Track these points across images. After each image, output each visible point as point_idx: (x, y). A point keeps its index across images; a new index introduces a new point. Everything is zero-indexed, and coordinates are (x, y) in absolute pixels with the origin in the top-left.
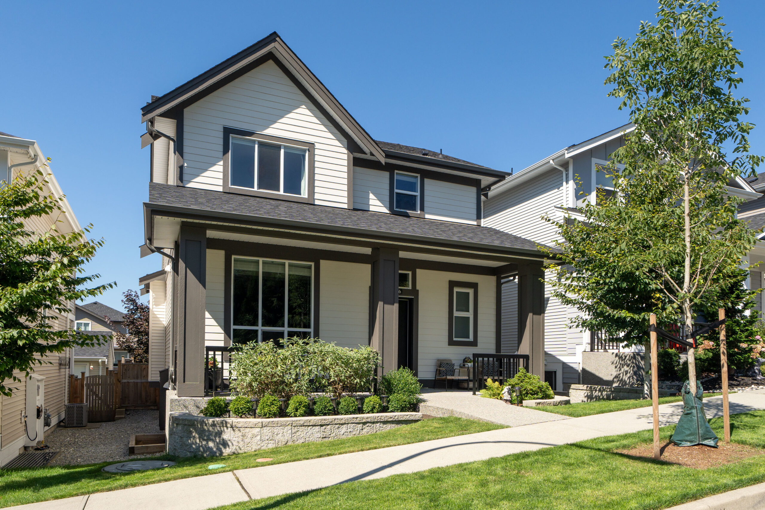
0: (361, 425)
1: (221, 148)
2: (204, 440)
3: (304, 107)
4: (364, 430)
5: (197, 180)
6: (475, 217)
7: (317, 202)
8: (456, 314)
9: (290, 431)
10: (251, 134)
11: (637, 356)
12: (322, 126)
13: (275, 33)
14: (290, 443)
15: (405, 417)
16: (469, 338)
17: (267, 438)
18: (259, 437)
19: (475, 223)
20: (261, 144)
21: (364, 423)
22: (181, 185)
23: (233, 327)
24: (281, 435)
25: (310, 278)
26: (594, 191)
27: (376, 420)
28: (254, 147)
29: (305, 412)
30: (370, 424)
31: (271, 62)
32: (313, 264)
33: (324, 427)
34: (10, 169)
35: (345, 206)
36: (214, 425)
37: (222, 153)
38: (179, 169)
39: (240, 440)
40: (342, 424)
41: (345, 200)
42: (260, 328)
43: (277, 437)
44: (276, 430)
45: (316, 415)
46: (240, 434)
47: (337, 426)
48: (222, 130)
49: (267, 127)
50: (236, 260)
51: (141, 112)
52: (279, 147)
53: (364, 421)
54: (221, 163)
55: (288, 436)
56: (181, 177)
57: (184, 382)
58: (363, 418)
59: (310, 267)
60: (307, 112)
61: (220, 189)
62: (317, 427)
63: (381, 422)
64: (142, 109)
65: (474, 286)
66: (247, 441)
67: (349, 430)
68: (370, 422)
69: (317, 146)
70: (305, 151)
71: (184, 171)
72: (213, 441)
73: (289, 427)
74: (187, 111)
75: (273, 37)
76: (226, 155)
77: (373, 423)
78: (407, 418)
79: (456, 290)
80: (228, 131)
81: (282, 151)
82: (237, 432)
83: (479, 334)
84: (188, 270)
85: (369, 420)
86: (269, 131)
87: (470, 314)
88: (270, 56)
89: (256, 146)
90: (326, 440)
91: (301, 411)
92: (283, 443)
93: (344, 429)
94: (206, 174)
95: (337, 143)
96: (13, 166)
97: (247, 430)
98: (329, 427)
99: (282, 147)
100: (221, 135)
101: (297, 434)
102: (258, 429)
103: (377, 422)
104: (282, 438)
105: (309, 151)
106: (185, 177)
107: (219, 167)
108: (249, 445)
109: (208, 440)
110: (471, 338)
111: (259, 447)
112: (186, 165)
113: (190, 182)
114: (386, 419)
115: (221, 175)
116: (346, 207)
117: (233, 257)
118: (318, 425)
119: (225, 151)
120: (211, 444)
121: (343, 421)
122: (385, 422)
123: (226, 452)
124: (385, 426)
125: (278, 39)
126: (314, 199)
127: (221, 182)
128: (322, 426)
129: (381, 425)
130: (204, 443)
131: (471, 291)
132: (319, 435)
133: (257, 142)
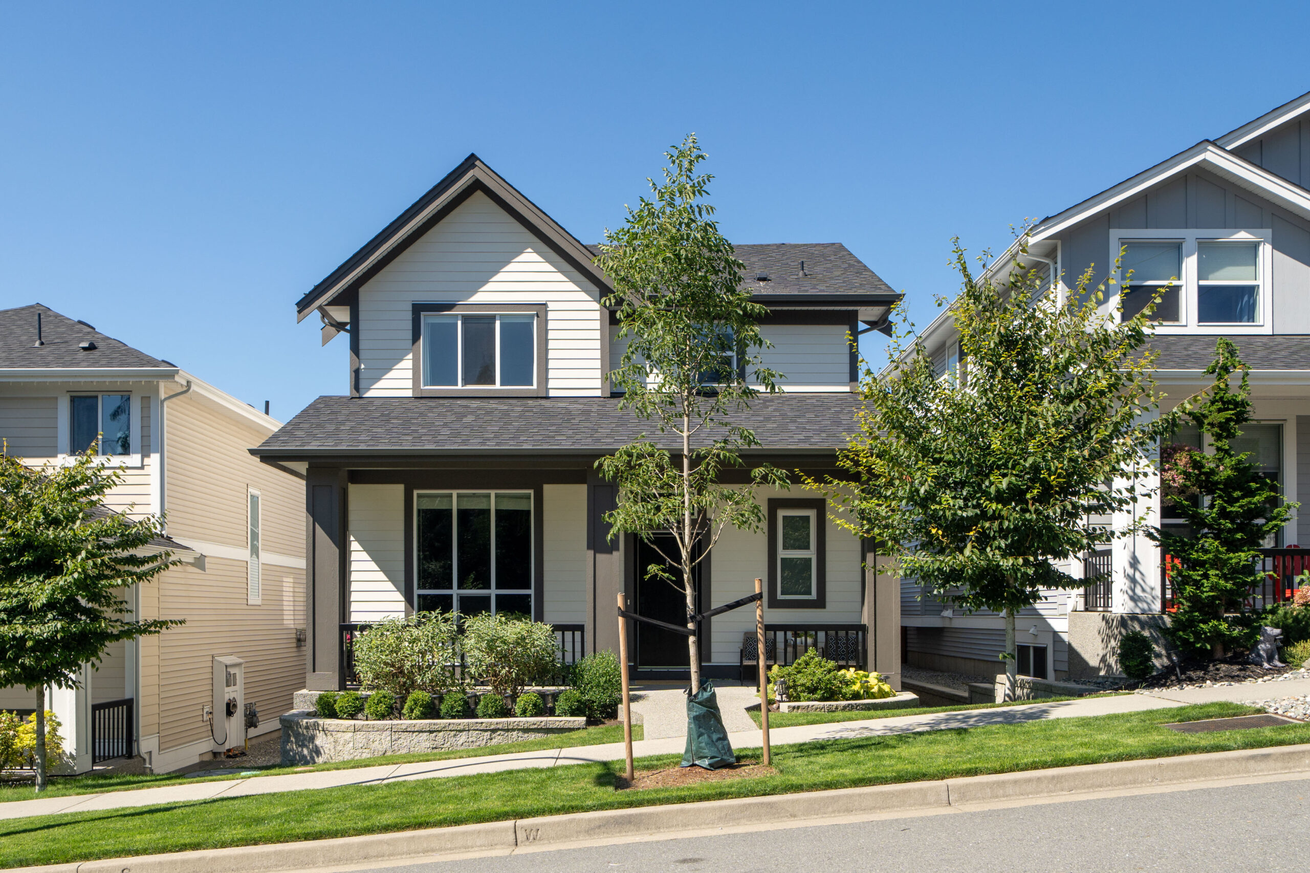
0: (489, 733)
1: (409, 335)
2: (300, 746)
3: (530, 250)
4: (494, 741)
5: (380, 384)
6: (847, 377)
7: (552, 393)
8: (782, 554)
9: (389, 738)
10: (450, 307)
11: (1129, 622)
12: (559, 274)
13: (473, 155)
14: (389, 753)
15: (557, 723)
16: (810, 594)
17: (361, 745)
18: (351, 745)
19: (847, 389)
20: (465, 319)
21: (494, 731)
22: (357, 395)
23: (417, 592)
24: (377, 743)
25: (529, 512)
26: (1115, 294)
27: (510, 727)
28: (457, 324)
29: (422, 713)
30: (502, 733)
31: (479, 194)
32: (532, 492)
33: (434, 734)
34: (162, 402)
35: (598, 393)
36: (307, 728)
37: (411, 342)
38: (353, 374)
39: (332, 747)
40: (460, 731)
41: (598, 383)
42: (455, 592)
43: (374, 745)
44: (372, 736)
45: (443, 718)
46: (332, 740)
47: (453, 733)
48: (411, 308)
49: (475, 292)
50: (419, 496)
51: (296, 308)
52: (493, 318)
53: (492, 727)
54: (410, 356)
55: (386, 744)
56: (357, 386)
57: (314, 671)
58: (491, 724)
59: (528, 497)
60: (536, 257)
61: (409, 393)
62: (425, 734)
63: (519, 730)
64: (298, 304)
65: (819, 505)
66: (339, 748)
67: (471, 739)
68: (502, 730)
69: (551, 306)
70: (532, 316)
71: (361, 376)
72: (308, 748)
73: (388, 733)
74: (363, 291)
75: (471, 161)
76: (417, 344)
77: (508, 730)
78: (561, 725)
79: (781, 513)
80: (418, 309)
81: (498, 324)
82: (329, 737)
83: (830, 587)
84: (317, 525)
85: (500, 726)
86: (479, 297)
87: (811, 554)
88: (477, 185)
89: (459, 323)
90: (435, 751)
91: (416, 712)
92: (381, 753)
93: (463, 737)
94: (390, 375)
95: (584, 296)
96: (166, 399)
97: (340, 734)
98: (441, 734)
99: (497, 317)
100: (409, 316)
101: (399, 742)
102: (351, 734)
103: (513, 730)
104: (379, 746)
105: (538, 316)
106: (362, 384)
107: (407, 363)
108: (341, 753)
109: (303, 746)
110: (814, 596)
111: (352, 756)
112: (363, 366)
113: (369, 389)
114: (526, 726)
115: (409, 374)
116: (600, 395)
117: (415, 492)
118: (425, 732)
119: (416, 338)
120: (305, 752)
121: (461, 727)
122: (526, 730)
123: (320, 760)
124: (526, 735)
125: (478, 163)
126: (547, 389)
127: (409, 384)
128: (431, 732)
129: (520, 734)
130: (300, 749)
131: (812, 514)
132: (428, 744)
133: (460, 317)
